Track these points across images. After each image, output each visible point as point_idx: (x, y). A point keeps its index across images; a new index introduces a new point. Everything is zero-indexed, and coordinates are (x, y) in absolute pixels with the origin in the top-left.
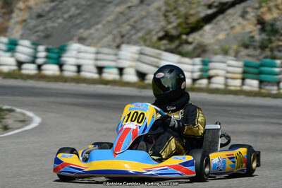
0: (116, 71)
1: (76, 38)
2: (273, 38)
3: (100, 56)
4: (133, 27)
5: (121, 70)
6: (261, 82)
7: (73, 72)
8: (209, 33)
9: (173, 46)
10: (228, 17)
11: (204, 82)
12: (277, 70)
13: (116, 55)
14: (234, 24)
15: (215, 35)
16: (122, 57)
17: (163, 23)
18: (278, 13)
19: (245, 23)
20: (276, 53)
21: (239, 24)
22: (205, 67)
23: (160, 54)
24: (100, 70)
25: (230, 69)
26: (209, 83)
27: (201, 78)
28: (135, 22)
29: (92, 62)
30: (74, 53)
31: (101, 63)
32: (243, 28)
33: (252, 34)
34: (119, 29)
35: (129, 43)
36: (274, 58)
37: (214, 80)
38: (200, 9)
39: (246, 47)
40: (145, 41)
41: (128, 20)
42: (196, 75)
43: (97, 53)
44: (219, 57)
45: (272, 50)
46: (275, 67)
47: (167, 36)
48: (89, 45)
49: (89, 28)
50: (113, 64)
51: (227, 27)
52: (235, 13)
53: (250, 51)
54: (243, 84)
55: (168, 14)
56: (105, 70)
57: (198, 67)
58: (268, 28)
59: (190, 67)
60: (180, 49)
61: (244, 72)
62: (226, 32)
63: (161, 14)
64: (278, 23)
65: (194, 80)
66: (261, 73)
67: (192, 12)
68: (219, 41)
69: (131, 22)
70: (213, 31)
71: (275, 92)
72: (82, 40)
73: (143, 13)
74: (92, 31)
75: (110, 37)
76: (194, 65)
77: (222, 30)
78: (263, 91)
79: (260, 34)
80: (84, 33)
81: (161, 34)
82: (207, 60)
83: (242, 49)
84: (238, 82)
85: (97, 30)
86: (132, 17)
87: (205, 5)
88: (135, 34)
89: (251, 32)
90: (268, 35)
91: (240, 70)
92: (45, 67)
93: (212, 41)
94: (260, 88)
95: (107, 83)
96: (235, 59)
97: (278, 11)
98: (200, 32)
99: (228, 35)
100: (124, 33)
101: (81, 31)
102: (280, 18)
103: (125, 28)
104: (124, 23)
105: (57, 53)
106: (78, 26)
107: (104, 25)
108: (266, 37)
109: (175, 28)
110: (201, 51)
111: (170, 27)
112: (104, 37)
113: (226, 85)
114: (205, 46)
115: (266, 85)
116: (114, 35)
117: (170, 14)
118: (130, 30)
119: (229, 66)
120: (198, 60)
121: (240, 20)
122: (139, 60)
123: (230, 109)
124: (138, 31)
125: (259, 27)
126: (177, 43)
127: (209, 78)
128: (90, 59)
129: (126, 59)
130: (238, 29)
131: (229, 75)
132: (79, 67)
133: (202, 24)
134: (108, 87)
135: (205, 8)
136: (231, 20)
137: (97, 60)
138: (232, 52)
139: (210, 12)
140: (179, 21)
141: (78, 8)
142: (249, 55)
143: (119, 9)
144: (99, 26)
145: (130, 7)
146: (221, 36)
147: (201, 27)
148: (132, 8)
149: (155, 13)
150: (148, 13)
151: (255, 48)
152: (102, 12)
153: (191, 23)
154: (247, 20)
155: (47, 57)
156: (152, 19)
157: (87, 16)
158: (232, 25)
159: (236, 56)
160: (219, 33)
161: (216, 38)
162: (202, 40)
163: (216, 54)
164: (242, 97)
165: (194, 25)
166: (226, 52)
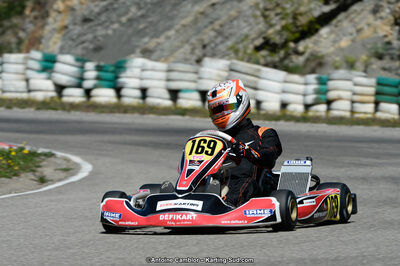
0: (196, 96)
1: (138, 51)
3: (174, 75)
4: (219, 33)
5: (204, 95)
7: (135, 98)
8: (325, 39)
9: (276, 58)
10: (352, 16)
11: (322, 108)
13: (196, 73)
14: (362, 25)
15: (335, 42)
16: (205, 75)
17: (262, 26)
19: (379, 23)
21: (369, 25)
22: (323, 87)
23: (259, 70)
24: (174, 94)
25: (358, 89)
26: (329, 109)
27: (317, 102)
28: (221, 26)
29: (163, 84)
30: (137, 71)
31: (174, 85)
32: (375, 32)
33: (387, 40)
34: (199, 37)
35: (213, 56)
37: (335, 105)
38: (312, 5)
39: (380, 57)
40: (236, 52)
41: (211, 23)
42: (310, 99)
43: (169, 71)
44: (342, 73)
47: (268, 45)
48: (157, 60)
49: (156, 35)
50: (192, 85)
51: (353, 30)
52: (362, 10)
53: (386, 63)
54: (376, 109)
55: (267, 13)
56: (181, 95)
57: (312, 88)
59: (301, 88)
60: (286, 62)
61: (377, 93)
62: (351, 37)
63: (258, 13)
65: (307, 107)
67: (303, 9)
68: (341, 49)
69: (216, 25)
70: (333, 36)
72: (147, 53)
73: (233, 13)
74: (162, 39)
75: (187, 48)
76: (306, 84)
77: (344, 35)
79: (399, 40)
80: (149, 42)
81: (259, 42)
82: (324, 76)
83: (373, 60)
84: (370, 108)
85: (168, 38)
86: (217, 19)
88: (222, 42)
89: (386, 36)
91: (372, 90)
92: (95, 92)
93: (332, 49)
95: (184, 112)
96: (364, 74)
98: (315, 38)
99: (353, 41)
100: (206, 42)
101: (146, 40)
103: (209, 34)
104: (206, 27)
105: (113, 72)
106: (141, 33)
107: (177, 31)
109: (279, 33)
110: (316, 64)
111: (271, 31)
112: (179, 47)
113: (352, 112)
114: (322, 57)
116: (192, 44)
117: (272, 14)
118: (216, 37)
119: (356, 85)
120: (312, 78)
121: (371, 18)
124: (227, 38)
125: (397, 28)
126: (282, 53)
127: (329, 102)
128: (160, 79)
129: (211, 79)
130: (367, 32)
131: (356, 98)
132: (144, 92)
133: (317, 26)
134: (187, 117)
135: (321, 3)
136: (356, 20)
137: (168, 80)
138: (359, 65)
139: (327, 9)
140: (284, 22)
141: (140, 8)
142: (384, 69)
143: (198, 8)
144: (171, 33)
145: (213, 5)
146: (344, 43)
147: (317, 31)
148: (216, 7)
149: (249, 12)
150: (240, 12)
151: (392, 59)
152: (175, 12)
153: (301, 26)
154: (381, 18)
155: (98, 78)
156: (245, 21)
157: (153, 18)
158: (359, 27)
159: (365, 71)
160: (341, 39)
161: (337, 45)
162: (317, 49)
163: (337, 68)
164: (376, 128)
165: (305, 28)
166: (351, 66)
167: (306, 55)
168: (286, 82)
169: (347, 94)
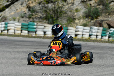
2: (33, 14)
6: (28, 32)
8: (7, 12)
10: (15, 5)
11: (6, 31)
12: (35, 27)
14: (18, 8)
15: (10, 13)
18: (35, 4)
19: (22, 7)
20: (35, 20)
21: (20, 8)
22: (6, 26)
25: (16, 26)
26: (8, 32)
27: (4, 30)
32: (21, 10)
36: (34, 22)
38: (4, 3)
39: (23, 17)
44: (12, 22)
45: (33, 19)
46: (34, 25)
51: (15, 10)
52: (18, 4)
53: (24, 19)
54: (21, 32)
57: (3, 26)
58: (31, 10)
61: (22, 28)
64: (36, 8)
65: (2, 31)
66: (28, 28)
67: (1, 3)
68: (12, 15)
70: (9, 11)
71: (34, 36)
76: (1, 25)
77: (13, 11)
78: (29, 35)
79: (28, 12)
82: (7, 23)
83: (21, 18)
84: (20, 32)
87: (6, 1)
89: (24, 11)
90: (31, 12)
91: (20, 27)
93: (9, 15)
94: (28, 34)
97: (35, 3)
98: (4, 12)
99: (15, 13)
102: (36, 6)
108: (31, 13)
110: (4, 19)
113: (15, 33)
114: (6, 17)
115: (31, 33)
119: (15, 25)
120: (3, 23)
121: (20, 6)
123: (16, 42)
125: (28, 9)
127: (8, 30)
130: (19, 10)
131: (15, 29)
133: (5, 8)
135: (6, 2)
136: (16, 7)
139: (8, 3)
142: (24, 21)
146: (13, 13)
147: (5, 10)
151: (26, 18)
154: (23, 6)
158: (17, 9)
159: (18, 21)
160: (11, 12)
161: (10, 14)
162: (5, 15)
163: (10, 20)
164: (21, 37)
165: (2, 9)
166: (14, 20)
167: (2, 16)
169: (13, 28)
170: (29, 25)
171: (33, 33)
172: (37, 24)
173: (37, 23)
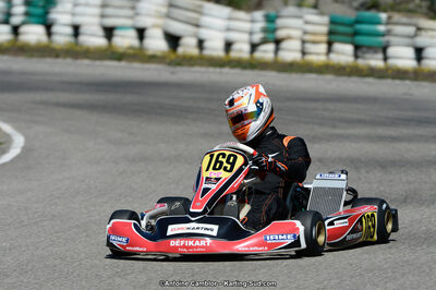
0: (133, 33)
3: (109, 11)
5: (141, 33)
6: (357, 48)
7: (68, 35)
11: (271, 47)
12: (382, 28)
13: (133, 8)
16: (143, 11)
22: (271, 25)
23: (201, 6)
24: (109, 32)
25: (309, 28)
26: (277, 50)
27: (264, 41)
29: (96, 20)
30: (68, 6)
31: (110, 22)
37: (284, 45)
42: (257, 38)
43: (104, 6)
44: (292, 10)
46: (379, 23)
50: (129, 22)
54: (329, 50)
56: (116, 32)
57: (260, 25)
59: (247, 26)
61: (331, 33)
65: (254, 47)
66: (356, 33)
76: (253, 21)
82: (272, 13)
84: (323, 48)
91: (325, 29)
92: (24, 29)
96: (315, 11)
105: (44, 7)
113: (303, 53)
115: (365, 53)
119: (307, 23)
120: (259, 15)
122: (168, 16)
127: (278, 42)
128: (93, 16)
129: (149, 15)
131: (307, 37)
132: (76, 29)
137: (103, 16)
155: (27, 14)
168: (230, 19)
169: (297, 33)
170: (358, 22)
171: (376, 52)
172: (389, 18)
173: (390, 13)
